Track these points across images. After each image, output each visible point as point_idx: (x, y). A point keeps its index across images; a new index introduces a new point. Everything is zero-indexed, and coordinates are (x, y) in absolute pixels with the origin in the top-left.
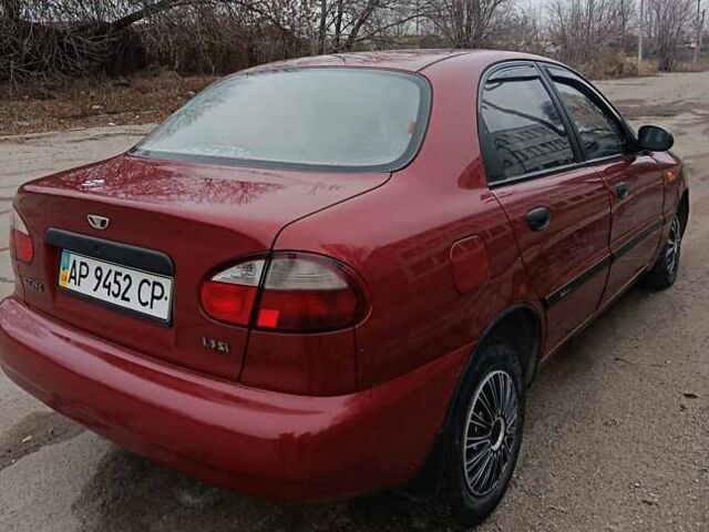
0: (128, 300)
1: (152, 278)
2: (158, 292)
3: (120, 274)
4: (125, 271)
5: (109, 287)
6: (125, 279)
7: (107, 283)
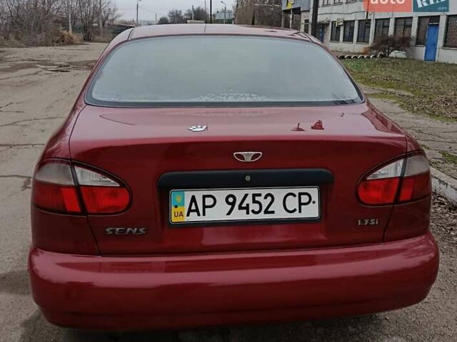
0: (273, 212)
1: (296, 191)
2: (305, 199)
3: (260, 195)
4: (264, 192)
5: (247, 208)
6: (266, 198)
7: (244, 205)
